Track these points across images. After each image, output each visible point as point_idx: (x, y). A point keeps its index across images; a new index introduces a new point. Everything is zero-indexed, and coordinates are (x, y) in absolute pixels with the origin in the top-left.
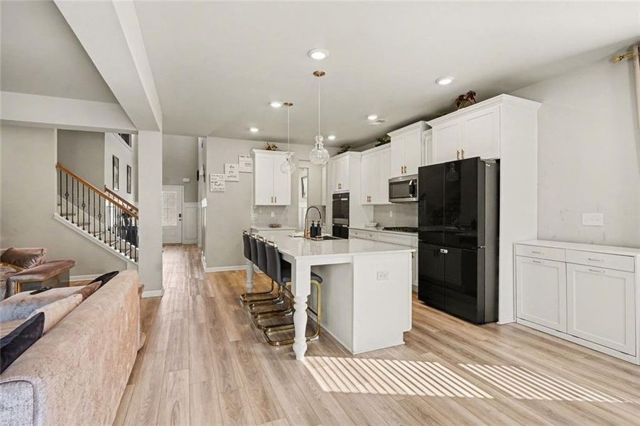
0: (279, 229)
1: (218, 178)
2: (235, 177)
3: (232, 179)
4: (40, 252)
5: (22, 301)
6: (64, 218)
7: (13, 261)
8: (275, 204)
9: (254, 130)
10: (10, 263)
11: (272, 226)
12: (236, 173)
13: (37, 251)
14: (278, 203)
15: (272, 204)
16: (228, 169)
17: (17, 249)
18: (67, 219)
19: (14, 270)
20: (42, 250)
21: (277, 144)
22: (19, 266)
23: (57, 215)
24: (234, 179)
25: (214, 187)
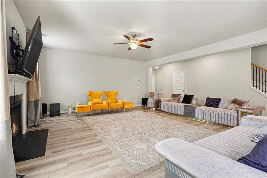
4: (248, 101)
5: (252, 119)
6: (255, 88)
7: (238, 103)
10: (236, 104)
13: (247, 100)
17: (238, 99)
18: (256, 88)
19: (238, 107)
20: (249, 100)
22: (240, 106)
23: (252, 86)
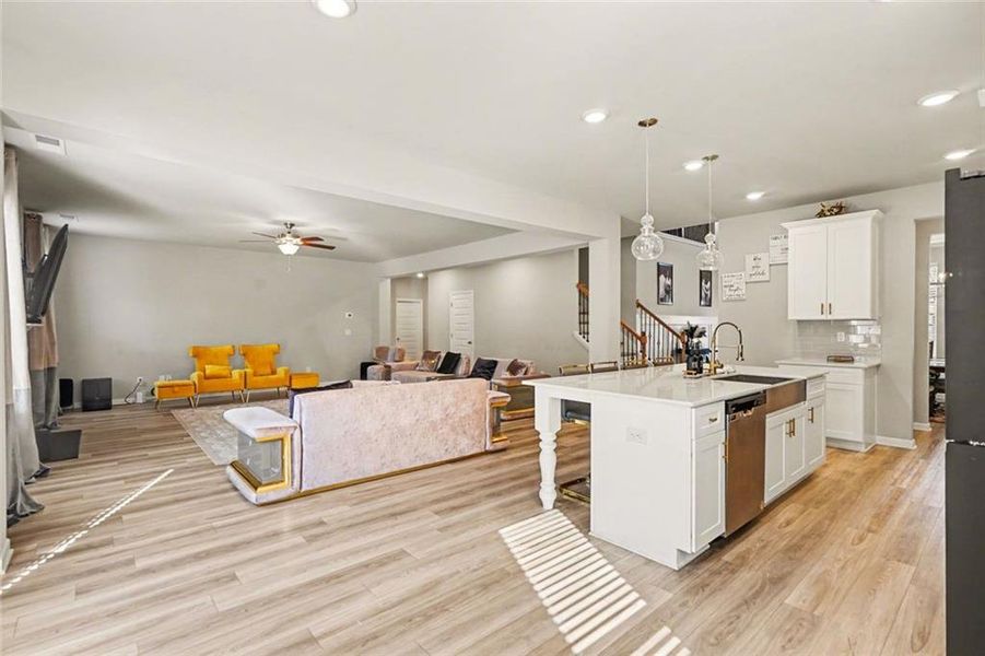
0: (850, 365)
1: (734, 280)
2: (763, 274)
3: (754, 279)
6: (581, 336)
8: (830, 317)
9: (754, 196)
11: (838, 360)
12: (764, 266)
14: (836, 315)
15: (823, 317)
16: (750, 261)
18: (584, 337)
21: (844, 201)
23: (576, 333)
24: (761, 278)
25: (728, 293)
